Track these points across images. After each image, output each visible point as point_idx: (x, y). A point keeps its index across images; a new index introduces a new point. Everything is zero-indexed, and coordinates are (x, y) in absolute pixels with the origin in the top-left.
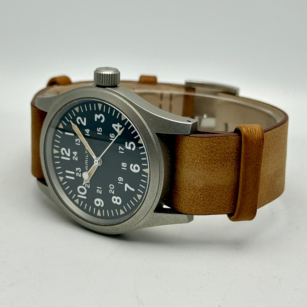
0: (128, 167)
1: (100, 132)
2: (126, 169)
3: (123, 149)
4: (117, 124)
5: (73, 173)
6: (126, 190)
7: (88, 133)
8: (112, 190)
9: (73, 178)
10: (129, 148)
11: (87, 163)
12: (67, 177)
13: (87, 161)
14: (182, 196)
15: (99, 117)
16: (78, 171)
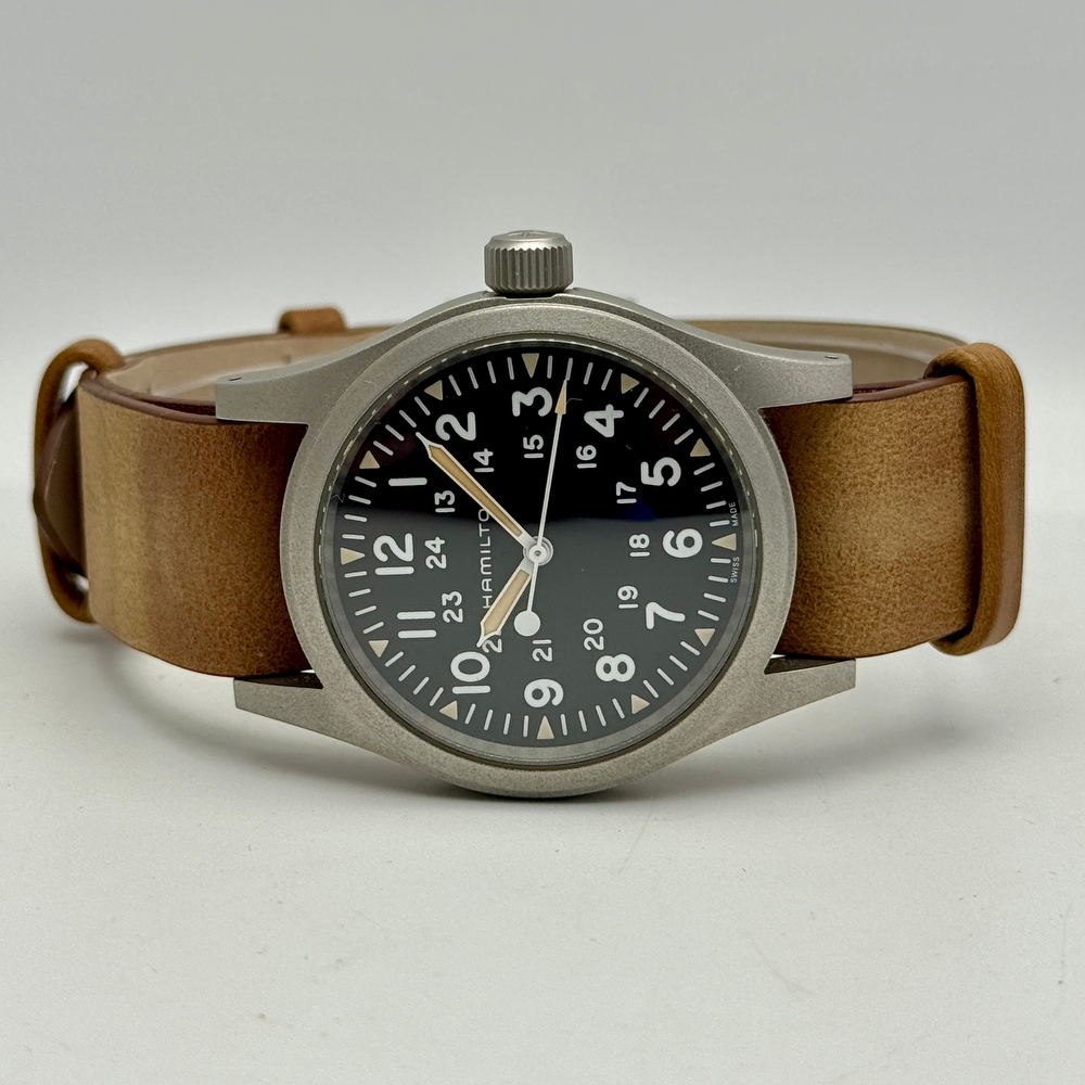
0: (656, 545)
1: (535, 451)
2: (647, 554)
3: (633, 490)
4: (604, 409)
5: (430, 615)
6: (650, 624)
7: (486, 462)
8: (596, 637)
9: (432, 634)
10: (658, 480)
11: (485, 569)
12: (403, 635)
13: (485, 562)
14: (840, 602)
15: (528, 400)
16: (450, 605)
